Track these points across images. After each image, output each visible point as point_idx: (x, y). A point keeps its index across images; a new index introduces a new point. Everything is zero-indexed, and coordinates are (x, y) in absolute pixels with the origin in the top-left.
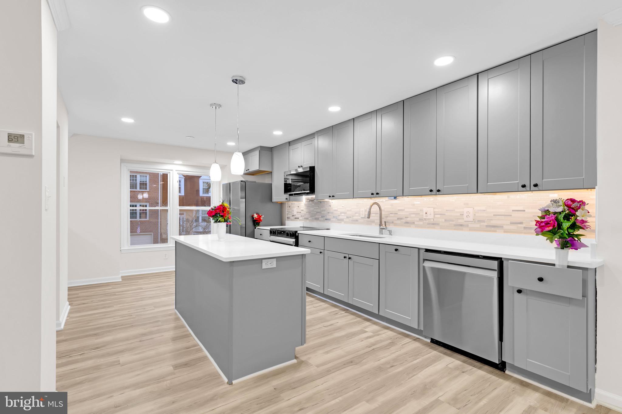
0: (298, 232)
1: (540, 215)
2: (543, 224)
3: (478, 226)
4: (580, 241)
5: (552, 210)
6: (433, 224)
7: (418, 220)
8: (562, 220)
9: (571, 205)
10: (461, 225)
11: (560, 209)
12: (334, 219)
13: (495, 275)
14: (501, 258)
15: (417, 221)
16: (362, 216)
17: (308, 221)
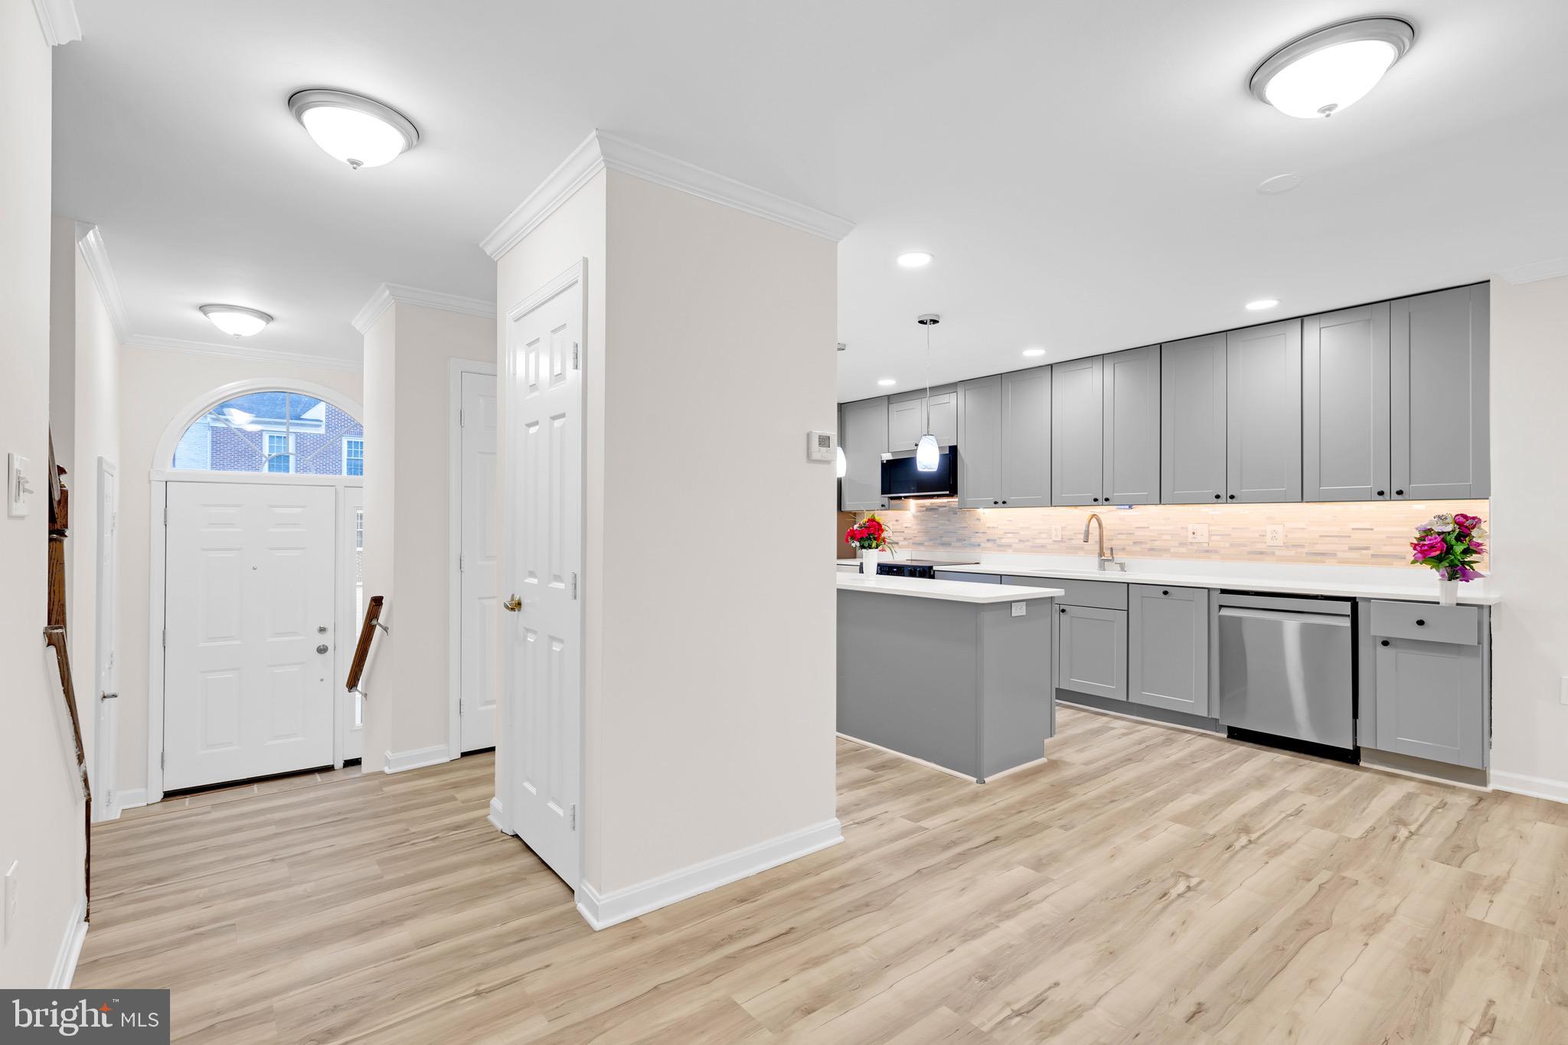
0: (935, 568)
1: (1418, 536)
2: (1426, 548)
3: (1292, 553)
4: (1474, 570)
5: (1437, 529)
6: (1207, 551)
7: (1177, 545)
8: (1454, 542)
9: (1464, 523)
10: (1262, 553)
11: (1449, 528)
12: (989, 545)
13: (1347, 623)
14: (1355, 598)
15: (1175, 547)
16: (1054, 539)
17: (922, 548)
